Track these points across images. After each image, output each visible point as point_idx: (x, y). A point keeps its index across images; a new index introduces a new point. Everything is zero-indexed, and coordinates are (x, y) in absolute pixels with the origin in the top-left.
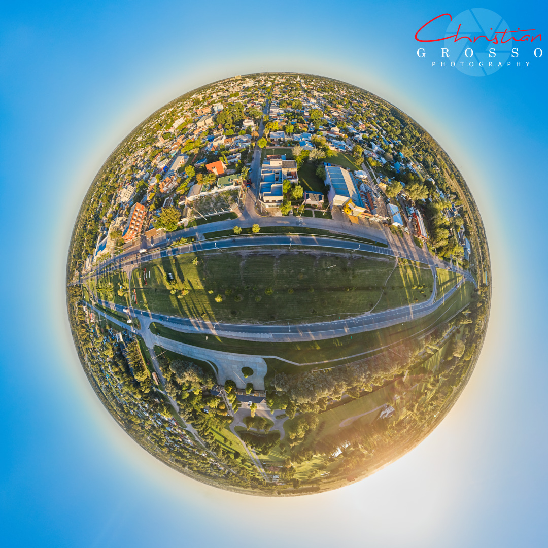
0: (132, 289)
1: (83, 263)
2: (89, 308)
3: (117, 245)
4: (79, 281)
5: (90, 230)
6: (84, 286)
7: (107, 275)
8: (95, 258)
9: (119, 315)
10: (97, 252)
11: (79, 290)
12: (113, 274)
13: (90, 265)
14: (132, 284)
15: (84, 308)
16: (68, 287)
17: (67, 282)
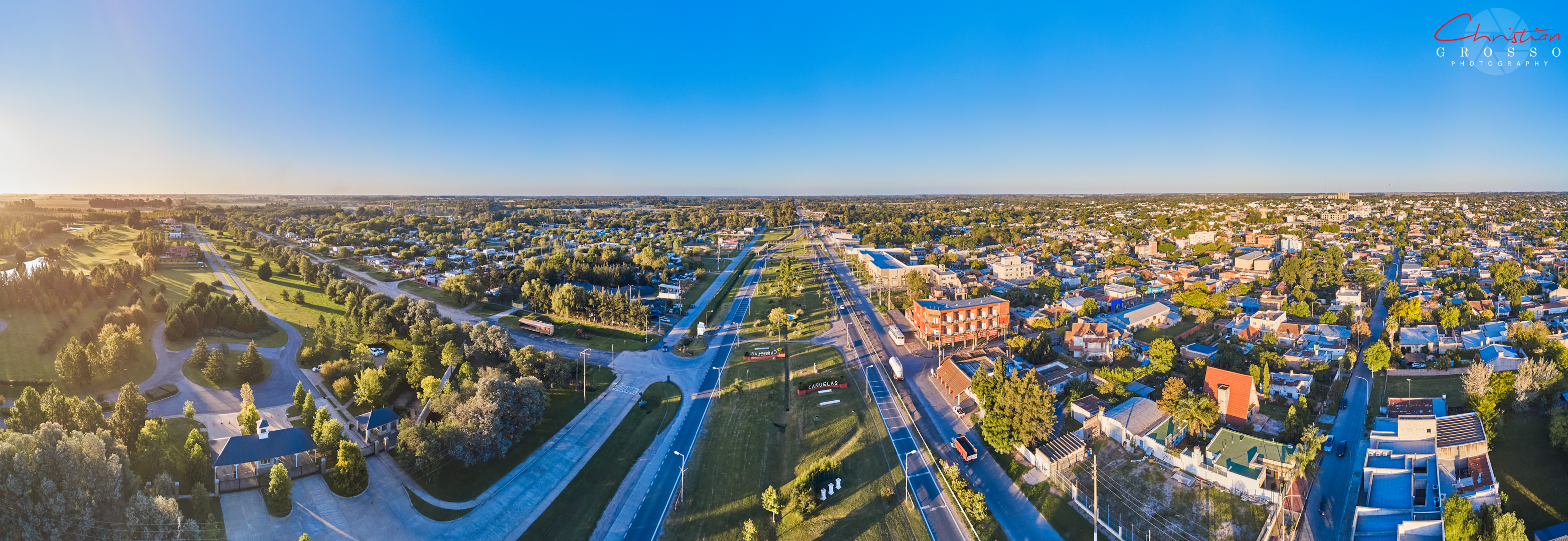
0: (785, 348)
1: (840, 228)
2: (748, 238)
3: (894, 294)
4: (804, 222)
5: (910, 227)
6: (795, 231)
7: (820, 282)
8: (855, 251)
9: (723, 305)
10: (870, 253)
11: (786, 221)
12: (823, 296)
13: (838, 242)
14: (799, 346)
15: (751, 230)
16: (793, 199)
17: (802, 198)
